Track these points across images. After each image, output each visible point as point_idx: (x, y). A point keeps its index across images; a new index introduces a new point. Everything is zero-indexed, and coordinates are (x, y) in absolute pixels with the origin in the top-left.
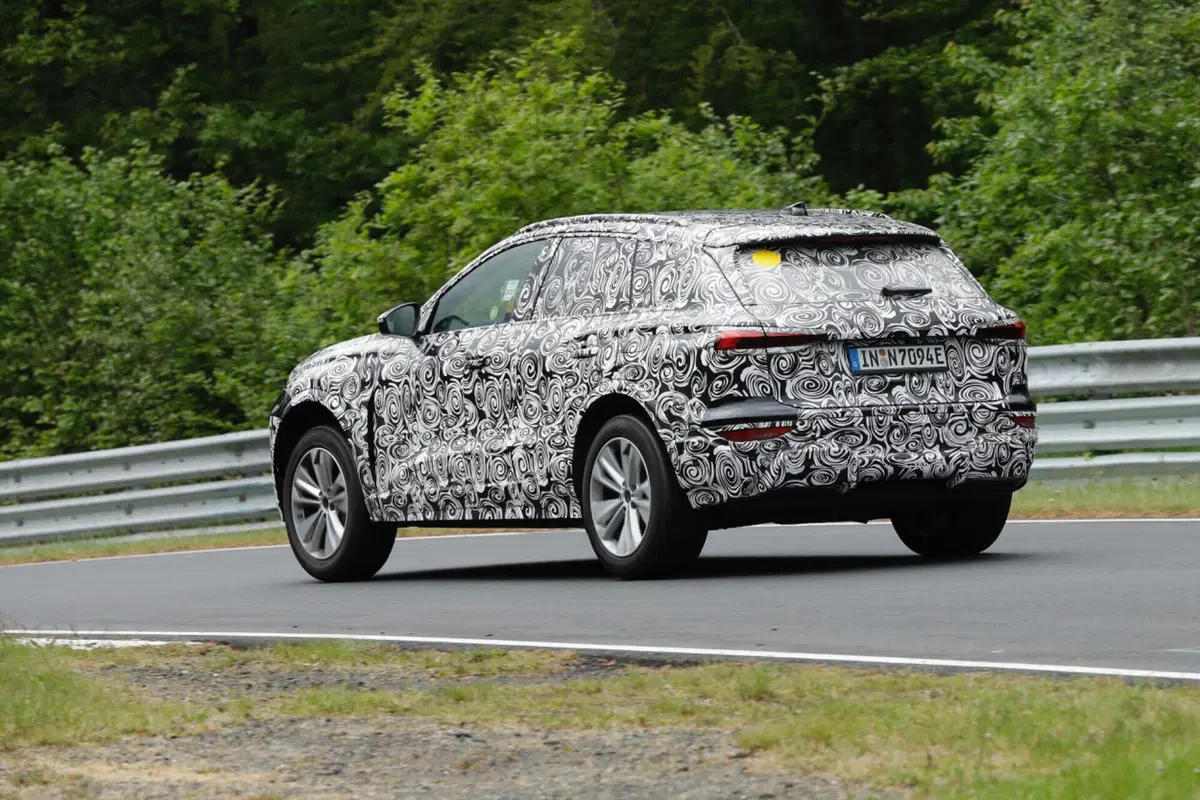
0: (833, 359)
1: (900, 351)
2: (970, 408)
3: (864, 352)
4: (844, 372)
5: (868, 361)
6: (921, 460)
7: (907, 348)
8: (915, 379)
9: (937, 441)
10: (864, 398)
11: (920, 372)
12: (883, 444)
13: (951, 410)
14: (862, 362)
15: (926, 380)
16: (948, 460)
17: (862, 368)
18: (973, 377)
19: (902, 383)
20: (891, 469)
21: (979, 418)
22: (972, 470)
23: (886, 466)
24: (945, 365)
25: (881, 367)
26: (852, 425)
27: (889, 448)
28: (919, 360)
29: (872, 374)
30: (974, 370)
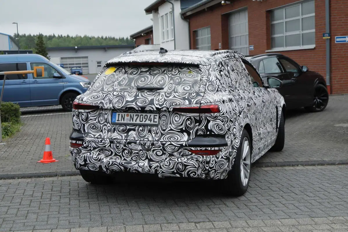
0: (106, 116)
1: (136, 115)
2: (163, 145)
3: (119, 115)
4: (109, 123)
5: (120, 119)
6: (137, 165)
7: (140, 114)
8: (141, 128)
9: (147, 158)
10: (115, 135)
11: (145, 126)
12: (120, 156)
13: (153, 144)
14: (117, 119)
15: (146, 129)
16: (150, 167)
17: (116, 122)
18: (171, 130)
19: (134, 130)
20: (122, 168)
21: (169, 149)
22: (163, 172)
23: (120, 166)
24: (157, 123)
25: (125, 122)
26: (105, 147)
27: (123, 158)
28: (144, 120)
29: (121, 125)
30: (173, 127)
